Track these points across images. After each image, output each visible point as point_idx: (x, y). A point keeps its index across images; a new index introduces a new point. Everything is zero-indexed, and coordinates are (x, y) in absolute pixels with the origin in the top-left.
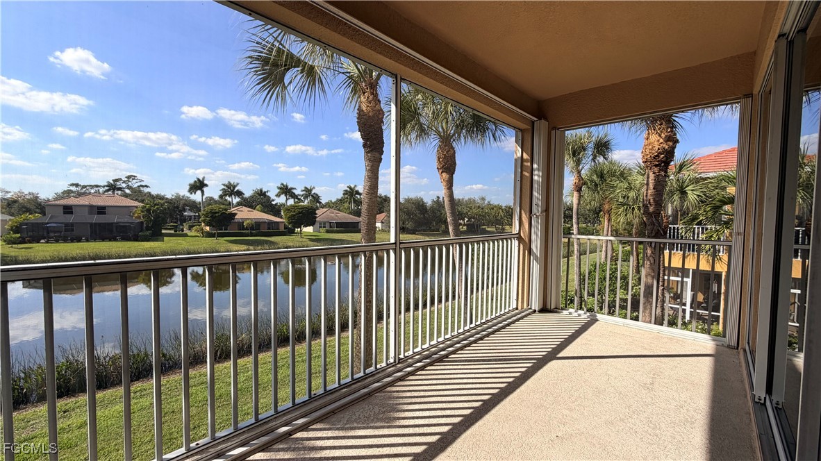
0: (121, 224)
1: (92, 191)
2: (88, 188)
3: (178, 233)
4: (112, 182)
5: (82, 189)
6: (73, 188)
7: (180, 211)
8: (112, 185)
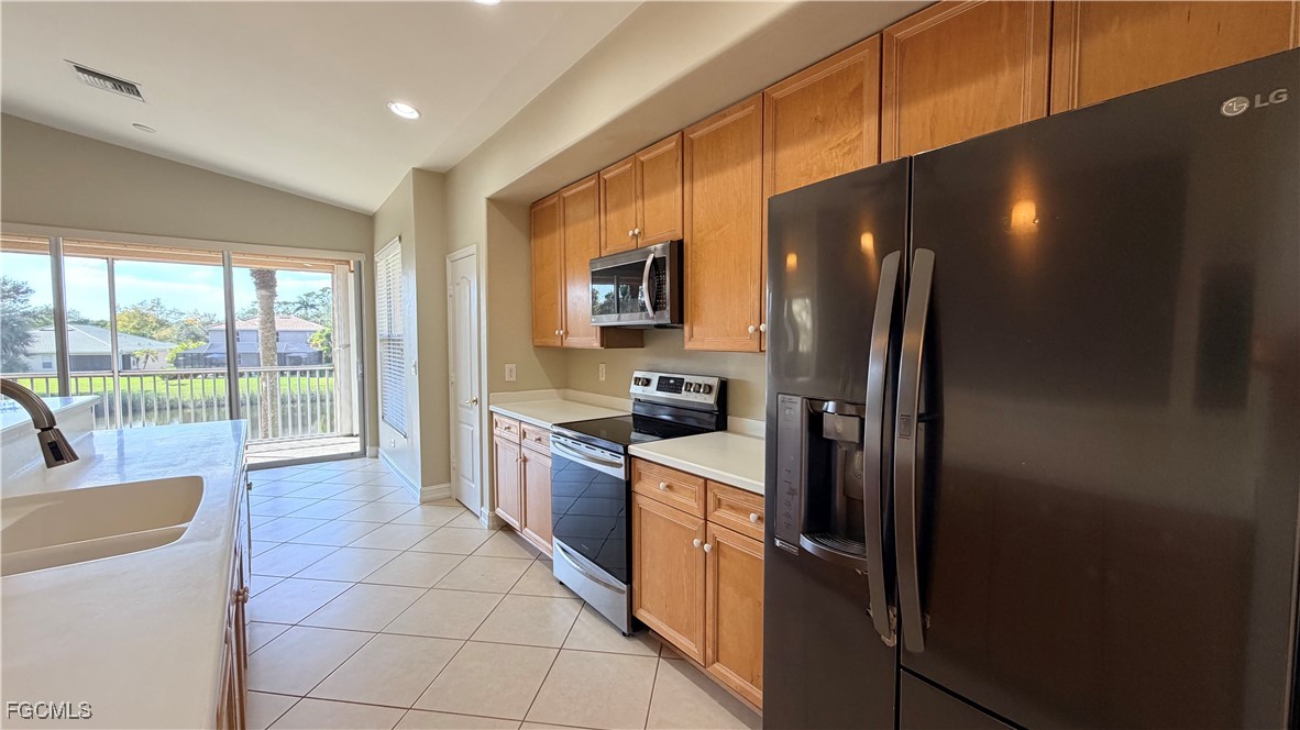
0: (293, 355)
1: (280, 310)
8: (304, 301)
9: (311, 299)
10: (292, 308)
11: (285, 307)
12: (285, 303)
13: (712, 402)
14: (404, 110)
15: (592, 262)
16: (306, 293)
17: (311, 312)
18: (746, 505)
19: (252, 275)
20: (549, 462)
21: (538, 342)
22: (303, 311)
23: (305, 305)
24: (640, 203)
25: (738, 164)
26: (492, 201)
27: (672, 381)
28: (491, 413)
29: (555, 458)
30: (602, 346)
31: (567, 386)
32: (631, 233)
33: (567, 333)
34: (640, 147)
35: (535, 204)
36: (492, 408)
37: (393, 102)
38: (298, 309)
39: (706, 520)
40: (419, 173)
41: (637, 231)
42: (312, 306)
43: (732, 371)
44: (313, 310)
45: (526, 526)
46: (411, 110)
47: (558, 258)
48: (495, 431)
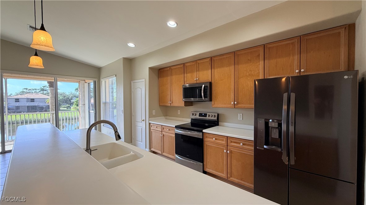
0: (40, 106)
1: (33, 91)
2: (31, 90)
3: (68, 109)
4: (43, 88)
5: (29, 90)
6: (25, 90)
7: (70, 100)
8: (42, 89)
9: (45, 88)
10: (38, 91)
11: (35, 90)
12: (35, 89)
13: (216, 119)
14: (131, 45)
15: (183, 86)
16: (43, 86)
17: (45, 92)
18: (239, 142)
19: (48, 83)
20: (174, 135)
21: (161, 104)
22: (42, 92)
23: (43, 90)
24: (198, 72)
25: (228, 66)
26: (150, 68)
27: (203, 114)
28: (150, 123)
29: (176, 134)
30: (185, 106)
31: (167, 116)
32: (195, 79)
33: (172, 102)
34: (198, 59)
35: (160, 69)
36: (150, 122)
37: (128, 43)
38: (40, 91)
39: (227, 146)
40: (125, 59)
41: (197, 79)
42: (45, 90)
43: (220, 112)
44: (46, 91)
45: (164, 152)
46: (133, 45)
47: (169, 84)
48: (151, 128)
